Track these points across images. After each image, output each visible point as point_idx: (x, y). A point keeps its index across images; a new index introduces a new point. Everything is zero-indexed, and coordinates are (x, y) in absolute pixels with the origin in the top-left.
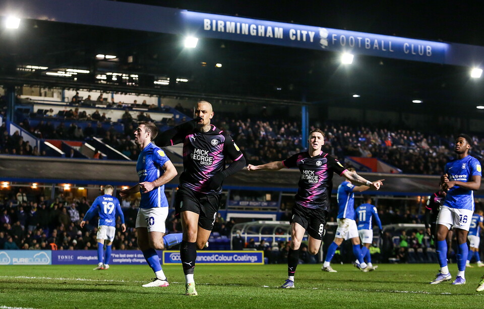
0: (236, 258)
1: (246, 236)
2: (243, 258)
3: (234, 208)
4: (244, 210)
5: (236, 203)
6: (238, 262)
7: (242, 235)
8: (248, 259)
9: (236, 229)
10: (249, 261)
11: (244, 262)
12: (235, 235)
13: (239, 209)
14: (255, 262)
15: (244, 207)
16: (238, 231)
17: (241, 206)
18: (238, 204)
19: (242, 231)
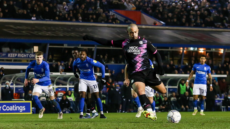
0: (5, 108)
1: (14, 86)
2: (11, 108)
3: (3, 60)
4: (13, 62)
5: (4, 55)
6: (6, 112)
7: (11, 86)
8: (16, 109)
9: (4, 79)
10: (18, 111)
11: (13, 111)
12: (4, 86)
13: (7, 60)
14: (23, 112)
15: (13, 59)
16: (7, 82)
17: (9, 57)
18: (7, 56)
19: (11, 82)
